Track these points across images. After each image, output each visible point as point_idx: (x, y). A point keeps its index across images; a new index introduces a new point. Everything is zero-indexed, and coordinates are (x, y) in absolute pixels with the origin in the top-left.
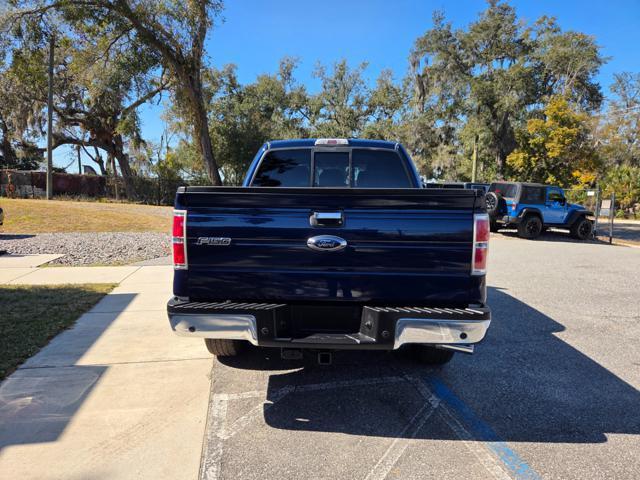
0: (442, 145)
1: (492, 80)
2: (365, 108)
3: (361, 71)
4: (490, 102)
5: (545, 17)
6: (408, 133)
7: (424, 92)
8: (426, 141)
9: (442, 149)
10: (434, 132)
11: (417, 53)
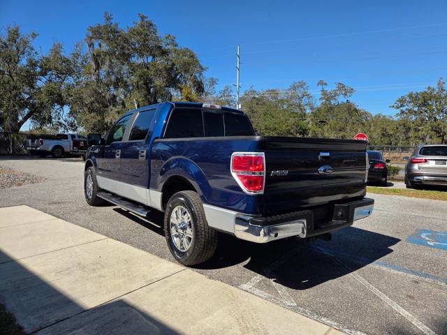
0: (111, 107)
1: (148, 68)
2: (38, 70)
3: (31, 39)
4: (148, 82)
5: (169, 36)
6: (84, 96)
7: (98, 67)
8: (98, 102)
9: (111, 110)
10: (104, 97)
11: (91, 38)
